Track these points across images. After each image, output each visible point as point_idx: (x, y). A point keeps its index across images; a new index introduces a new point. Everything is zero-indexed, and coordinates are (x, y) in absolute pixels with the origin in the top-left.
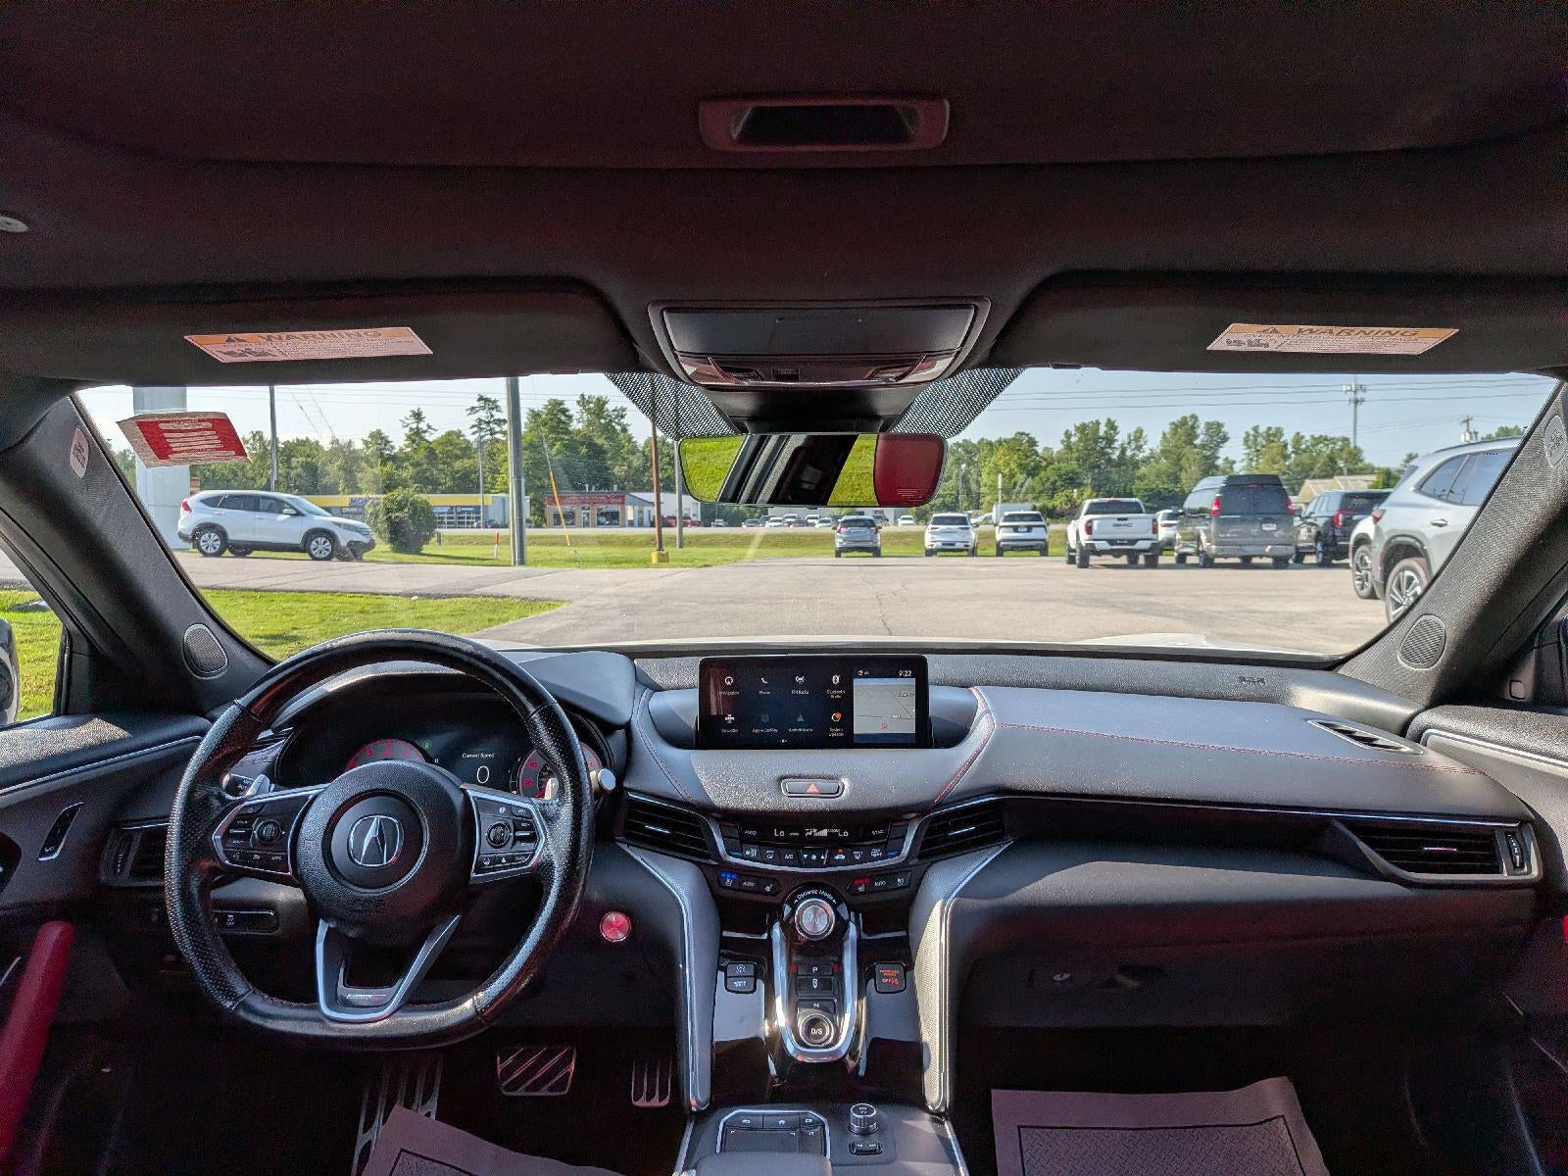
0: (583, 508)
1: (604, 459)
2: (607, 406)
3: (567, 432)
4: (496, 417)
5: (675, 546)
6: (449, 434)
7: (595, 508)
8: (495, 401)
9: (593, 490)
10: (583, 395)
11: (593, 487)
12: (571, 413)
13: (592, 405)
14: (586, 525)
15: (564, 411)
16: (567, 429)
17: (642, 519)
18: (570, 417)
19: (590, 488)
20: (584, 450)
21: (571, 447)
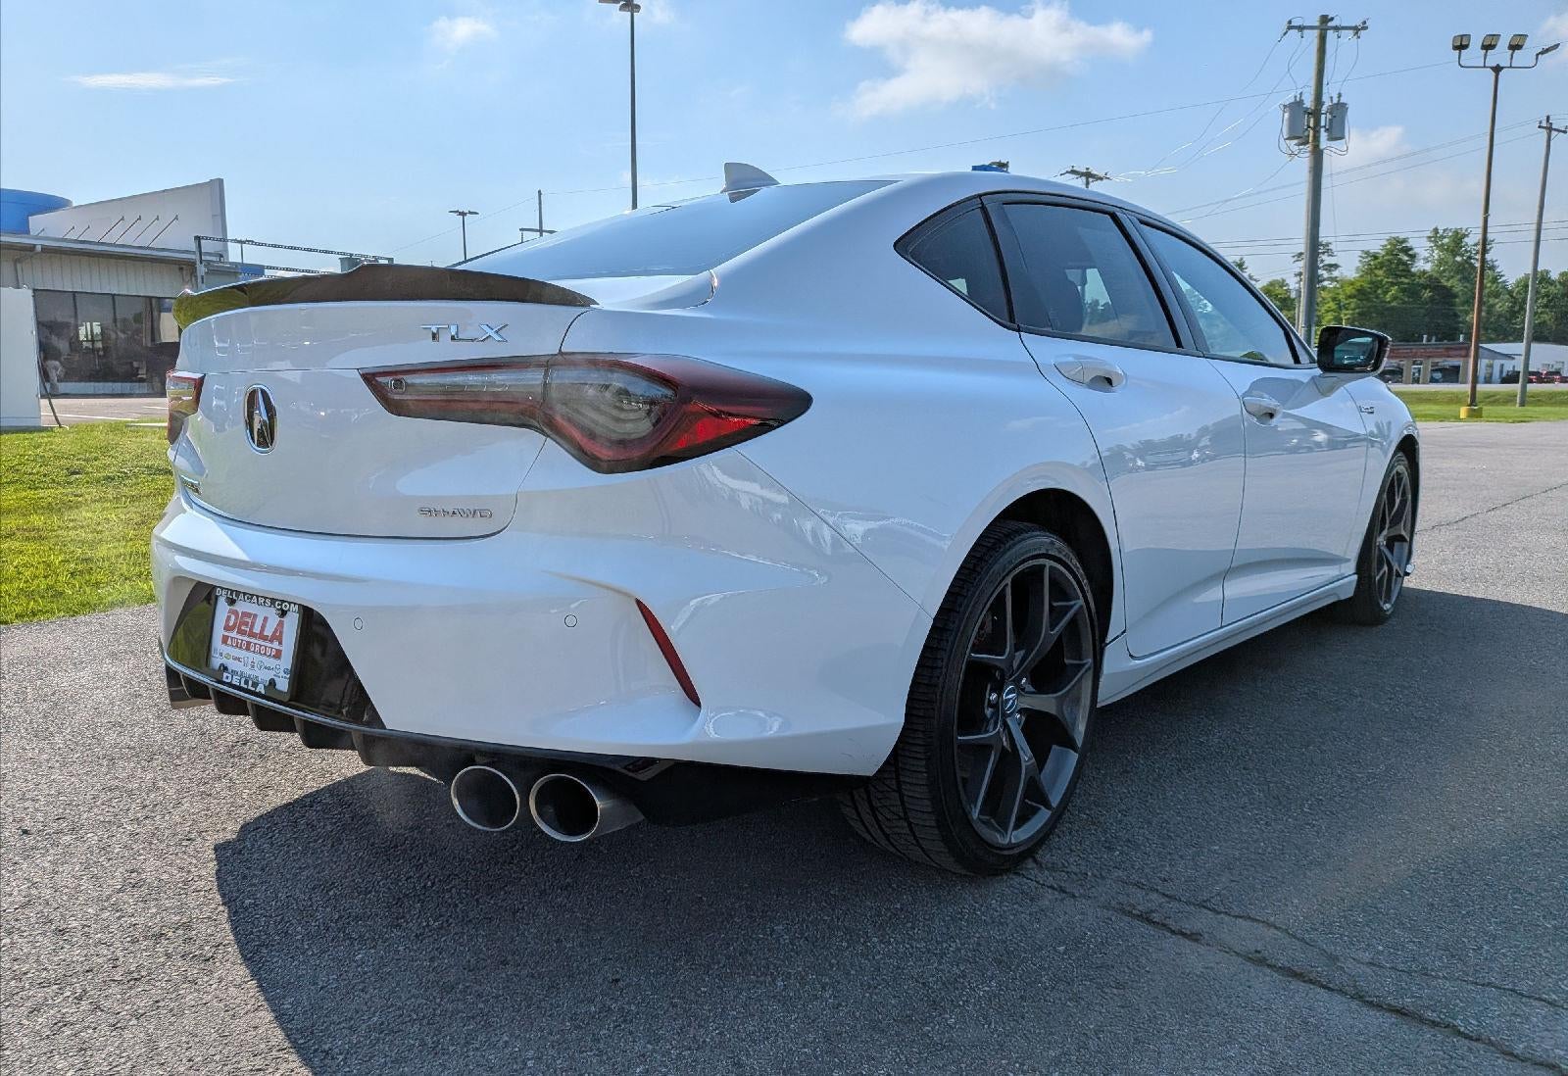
0: (1414, 363)
1: (1454, 305)
2: (1466, 240)
3: (1407, 273)
4: (1326, 262)
5: (1515, 405)
6: (1272, 284)
7: (1431, 360)
8: (1327, 245)
9: (1433, 342)
10: (1436, 230)
11: (1434, 338)
12: (1416, 250)
13: (1446, 240)
14: (1416, 381)
15: (1406, 250)
16: (1409, 271)
17: (1491, 375)
18: (1413, 257)
19: (1429, 340)
20: (1427, 294)
21: (1412, 291)
